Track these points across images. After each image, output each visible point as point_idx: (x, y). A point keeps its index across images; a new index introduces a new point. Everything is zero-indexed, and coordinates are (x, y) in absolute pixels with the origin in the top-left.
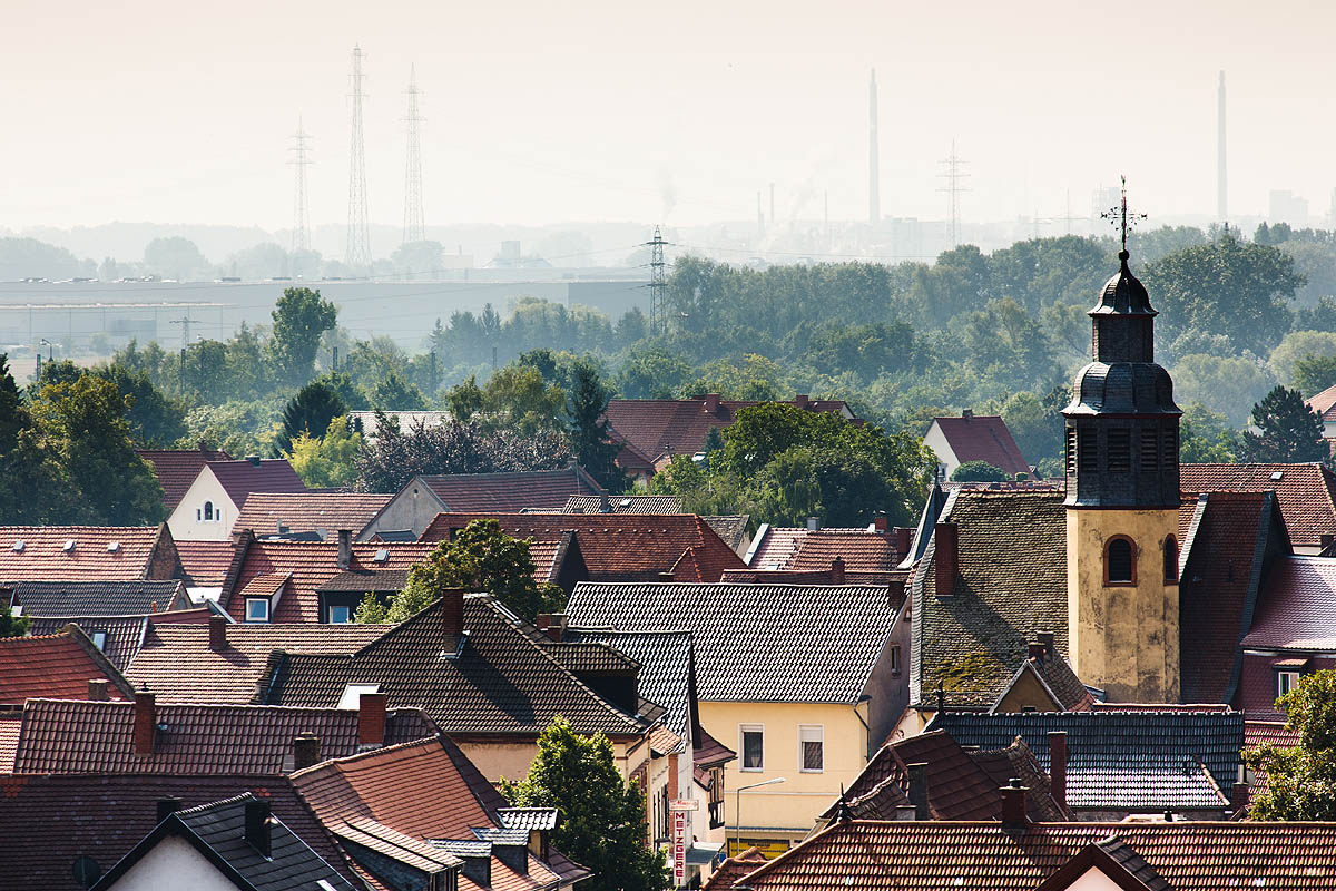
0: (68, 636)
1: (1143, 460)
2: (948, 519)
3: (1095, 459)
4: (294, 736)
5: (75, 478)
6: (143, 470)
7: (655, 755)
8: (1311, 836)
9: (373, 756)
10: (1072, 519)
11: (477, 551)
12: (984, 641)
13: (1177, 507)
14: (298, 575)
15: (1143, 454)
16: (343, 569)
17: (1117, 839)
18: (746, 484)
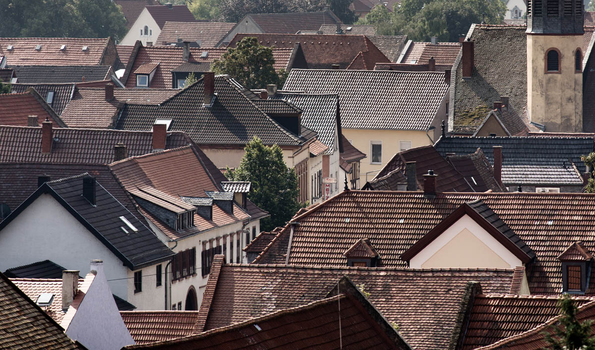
0: (29, 93)
1: (565, 10)
2: (469, 40)
3: (541, 10)
4: (114, 145)
5: (82, 13)
6: (116, 10)
7: (312, 156)
8: (576, 200)
9: (155, 155)
10: (530, 40)
11: (246, 53)
12: (486, 100)
13: (582, 34)
14: (163, 64)
15: (565, 8)
16: (185, 61)
17: (480, 201)
18: (410, 20)
